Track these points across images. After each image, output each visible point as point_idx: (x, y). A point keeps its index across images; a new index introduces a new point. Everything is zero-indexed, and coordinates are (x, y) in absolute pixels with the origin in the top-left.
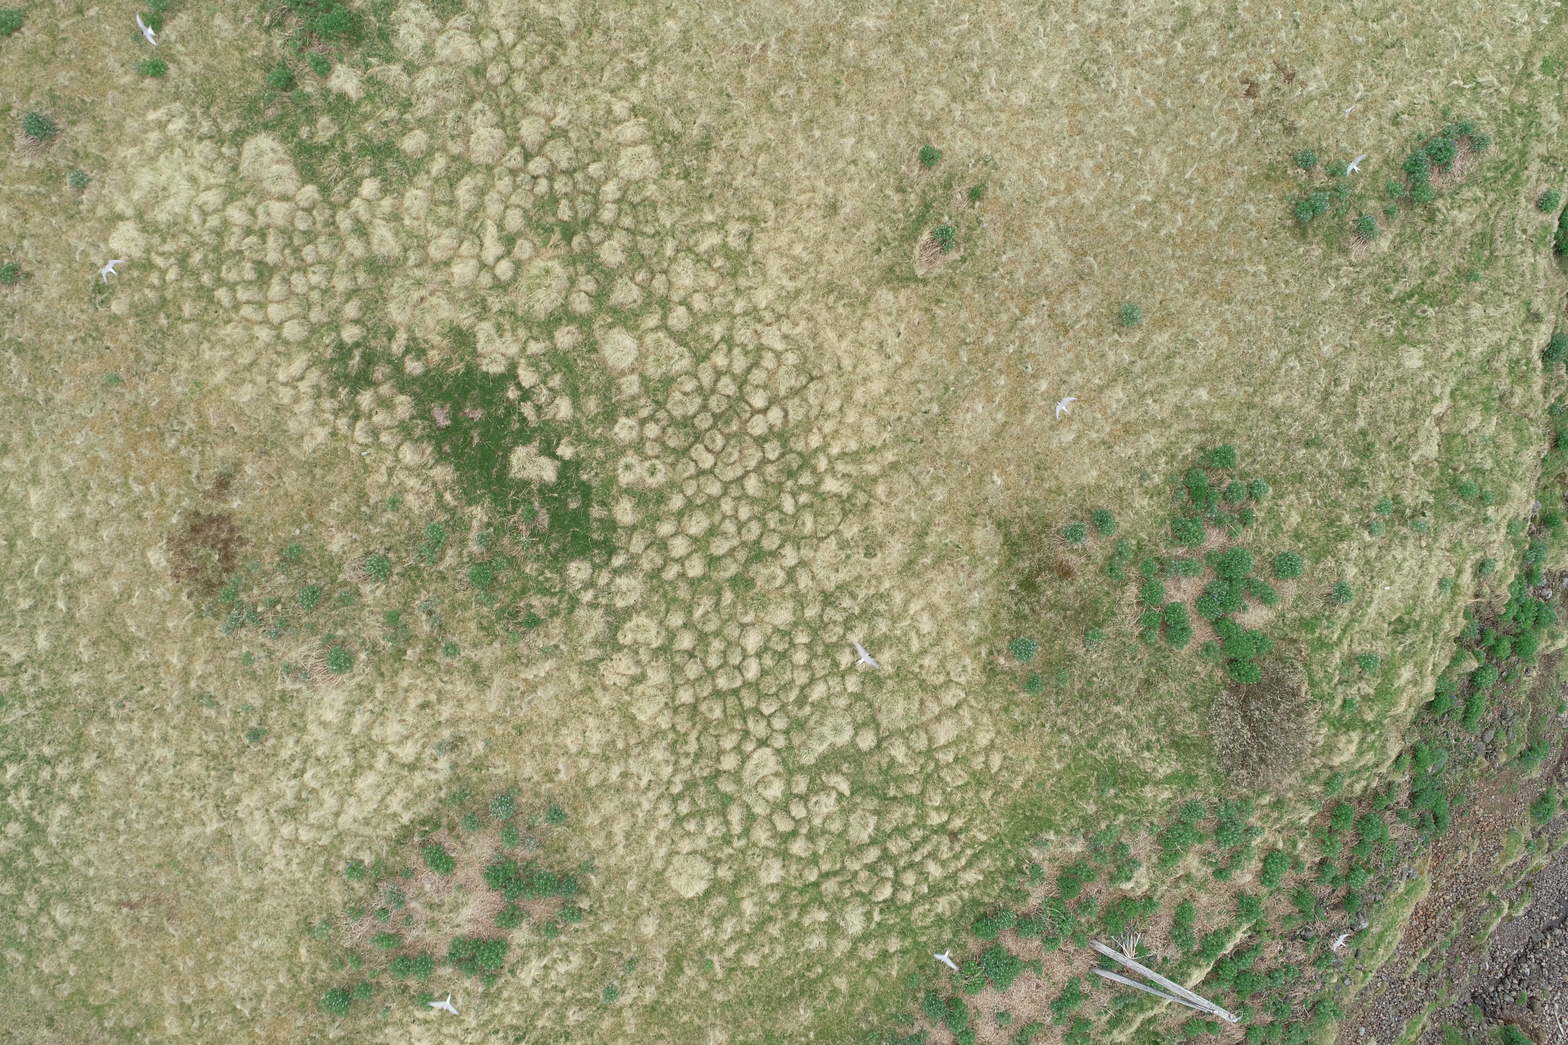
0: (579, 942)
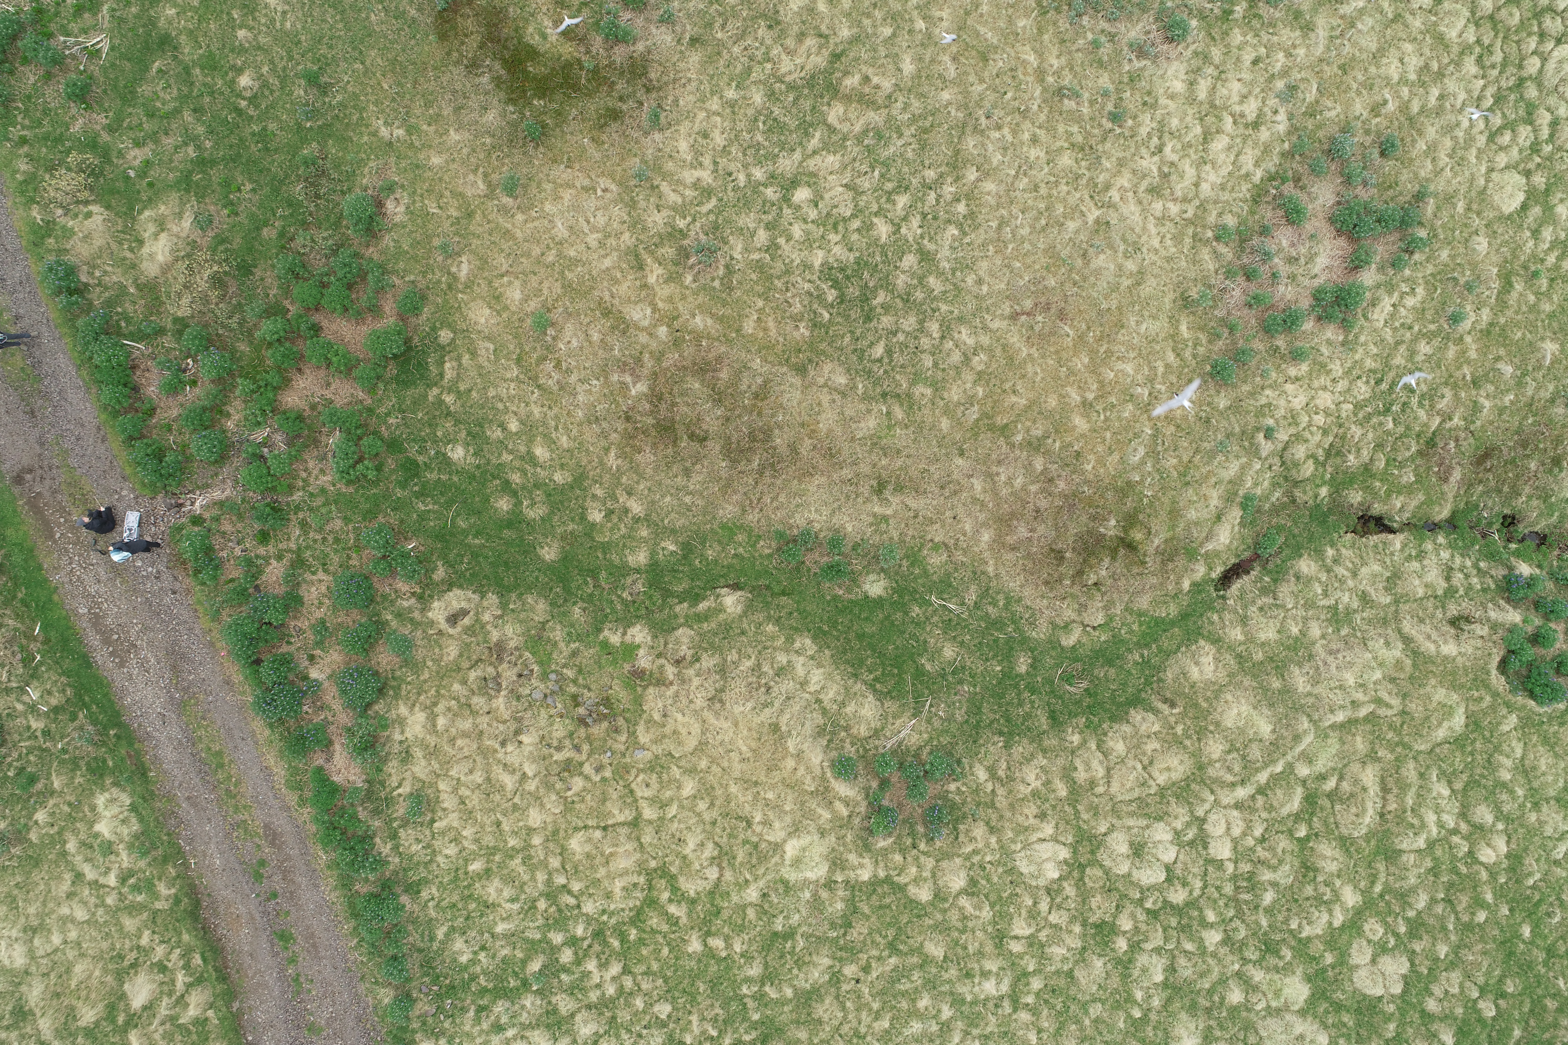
0: (1420, 275)
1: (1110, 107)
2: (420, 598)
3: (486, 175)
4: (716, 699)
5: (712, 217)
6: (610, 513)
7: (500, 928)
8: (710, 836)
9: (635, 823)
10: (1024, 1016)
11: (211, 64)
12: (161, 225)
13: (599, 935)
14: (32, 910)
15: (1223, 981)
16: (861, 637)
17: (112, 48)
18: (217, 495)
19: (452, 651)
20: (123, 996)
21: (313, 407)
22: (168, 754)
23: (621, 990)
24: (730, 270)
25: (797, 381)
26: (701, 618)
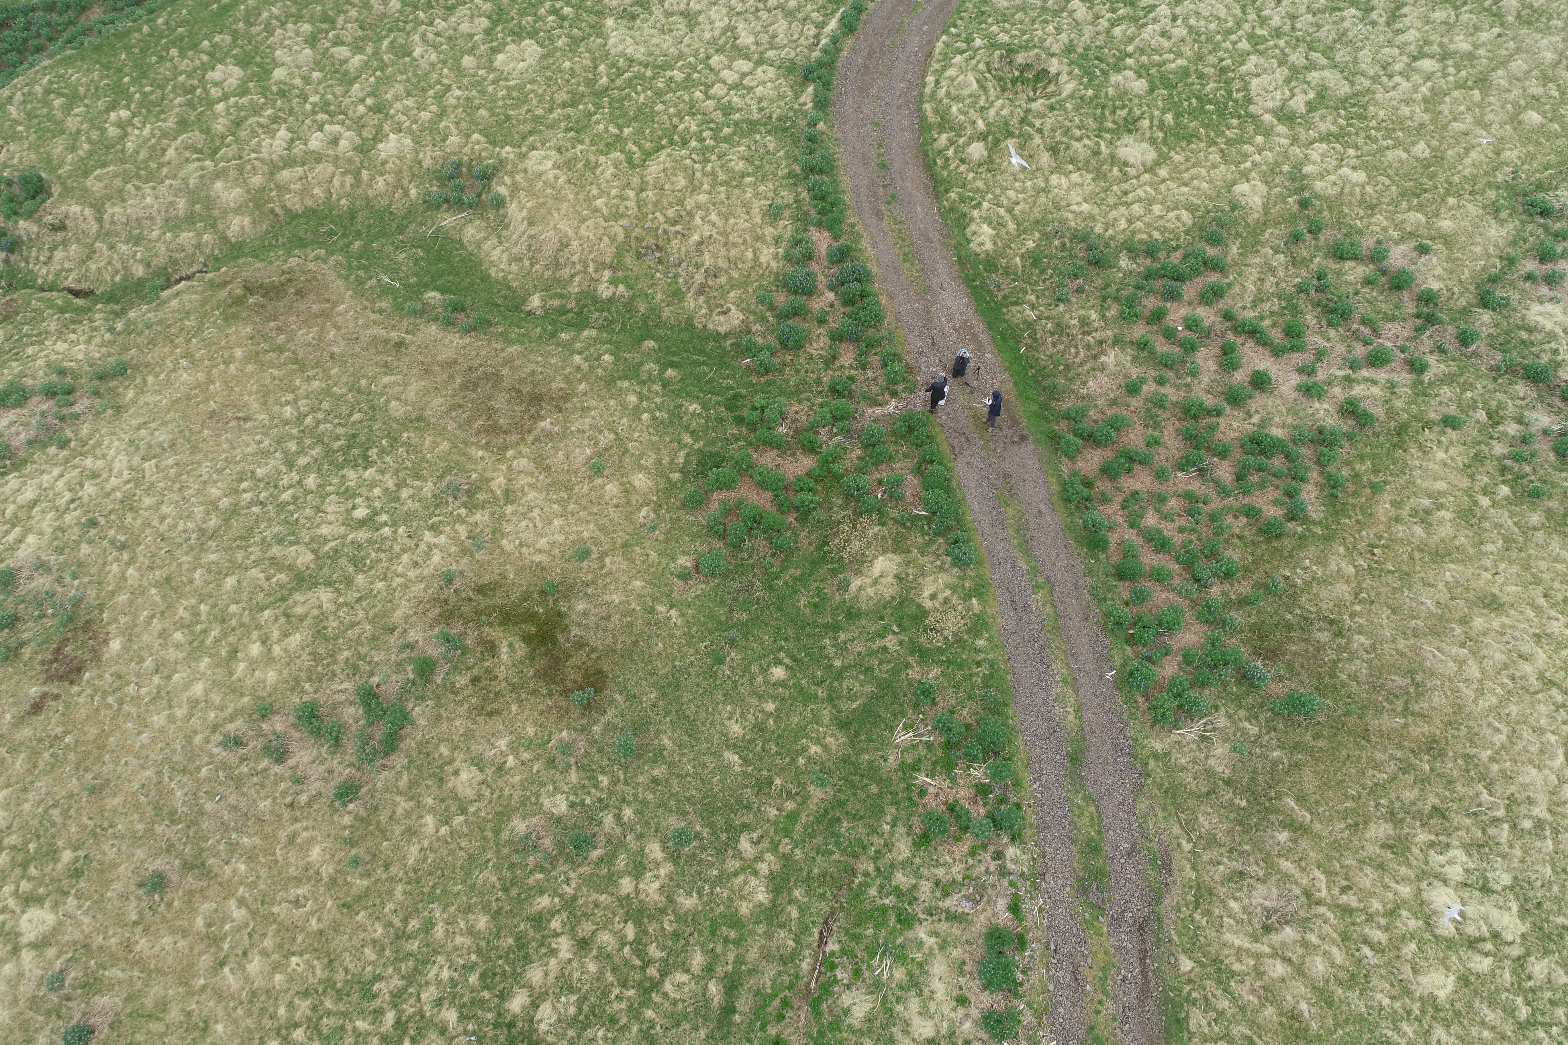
1: (93, 532)
2: (749, 332)
3: (602, 568)
4: (564, 245)
5: (437, 512)
6: (597, 359)
7: (742, 148)
8: (596, 177)
9: (642, 190)
10: (445, 81)
11: (806, 697)
12: (876, 582)
13: (684, 143)
14: (1043, 199)
15: (320, 82)
16: (458, 274)
17: (892, 729)
18: (878, 411)
19: (732, 294)
20: (990, 150)
21: (794, 454)
22: (942, 268)
23: (682, 119)
24: (441, 478)
25: (428, 412)
26: (561, 296)
